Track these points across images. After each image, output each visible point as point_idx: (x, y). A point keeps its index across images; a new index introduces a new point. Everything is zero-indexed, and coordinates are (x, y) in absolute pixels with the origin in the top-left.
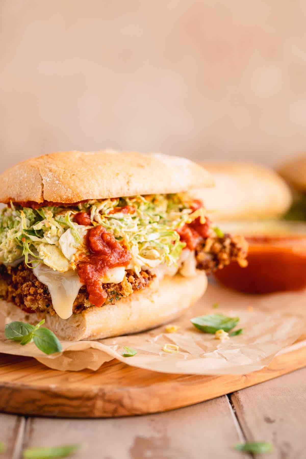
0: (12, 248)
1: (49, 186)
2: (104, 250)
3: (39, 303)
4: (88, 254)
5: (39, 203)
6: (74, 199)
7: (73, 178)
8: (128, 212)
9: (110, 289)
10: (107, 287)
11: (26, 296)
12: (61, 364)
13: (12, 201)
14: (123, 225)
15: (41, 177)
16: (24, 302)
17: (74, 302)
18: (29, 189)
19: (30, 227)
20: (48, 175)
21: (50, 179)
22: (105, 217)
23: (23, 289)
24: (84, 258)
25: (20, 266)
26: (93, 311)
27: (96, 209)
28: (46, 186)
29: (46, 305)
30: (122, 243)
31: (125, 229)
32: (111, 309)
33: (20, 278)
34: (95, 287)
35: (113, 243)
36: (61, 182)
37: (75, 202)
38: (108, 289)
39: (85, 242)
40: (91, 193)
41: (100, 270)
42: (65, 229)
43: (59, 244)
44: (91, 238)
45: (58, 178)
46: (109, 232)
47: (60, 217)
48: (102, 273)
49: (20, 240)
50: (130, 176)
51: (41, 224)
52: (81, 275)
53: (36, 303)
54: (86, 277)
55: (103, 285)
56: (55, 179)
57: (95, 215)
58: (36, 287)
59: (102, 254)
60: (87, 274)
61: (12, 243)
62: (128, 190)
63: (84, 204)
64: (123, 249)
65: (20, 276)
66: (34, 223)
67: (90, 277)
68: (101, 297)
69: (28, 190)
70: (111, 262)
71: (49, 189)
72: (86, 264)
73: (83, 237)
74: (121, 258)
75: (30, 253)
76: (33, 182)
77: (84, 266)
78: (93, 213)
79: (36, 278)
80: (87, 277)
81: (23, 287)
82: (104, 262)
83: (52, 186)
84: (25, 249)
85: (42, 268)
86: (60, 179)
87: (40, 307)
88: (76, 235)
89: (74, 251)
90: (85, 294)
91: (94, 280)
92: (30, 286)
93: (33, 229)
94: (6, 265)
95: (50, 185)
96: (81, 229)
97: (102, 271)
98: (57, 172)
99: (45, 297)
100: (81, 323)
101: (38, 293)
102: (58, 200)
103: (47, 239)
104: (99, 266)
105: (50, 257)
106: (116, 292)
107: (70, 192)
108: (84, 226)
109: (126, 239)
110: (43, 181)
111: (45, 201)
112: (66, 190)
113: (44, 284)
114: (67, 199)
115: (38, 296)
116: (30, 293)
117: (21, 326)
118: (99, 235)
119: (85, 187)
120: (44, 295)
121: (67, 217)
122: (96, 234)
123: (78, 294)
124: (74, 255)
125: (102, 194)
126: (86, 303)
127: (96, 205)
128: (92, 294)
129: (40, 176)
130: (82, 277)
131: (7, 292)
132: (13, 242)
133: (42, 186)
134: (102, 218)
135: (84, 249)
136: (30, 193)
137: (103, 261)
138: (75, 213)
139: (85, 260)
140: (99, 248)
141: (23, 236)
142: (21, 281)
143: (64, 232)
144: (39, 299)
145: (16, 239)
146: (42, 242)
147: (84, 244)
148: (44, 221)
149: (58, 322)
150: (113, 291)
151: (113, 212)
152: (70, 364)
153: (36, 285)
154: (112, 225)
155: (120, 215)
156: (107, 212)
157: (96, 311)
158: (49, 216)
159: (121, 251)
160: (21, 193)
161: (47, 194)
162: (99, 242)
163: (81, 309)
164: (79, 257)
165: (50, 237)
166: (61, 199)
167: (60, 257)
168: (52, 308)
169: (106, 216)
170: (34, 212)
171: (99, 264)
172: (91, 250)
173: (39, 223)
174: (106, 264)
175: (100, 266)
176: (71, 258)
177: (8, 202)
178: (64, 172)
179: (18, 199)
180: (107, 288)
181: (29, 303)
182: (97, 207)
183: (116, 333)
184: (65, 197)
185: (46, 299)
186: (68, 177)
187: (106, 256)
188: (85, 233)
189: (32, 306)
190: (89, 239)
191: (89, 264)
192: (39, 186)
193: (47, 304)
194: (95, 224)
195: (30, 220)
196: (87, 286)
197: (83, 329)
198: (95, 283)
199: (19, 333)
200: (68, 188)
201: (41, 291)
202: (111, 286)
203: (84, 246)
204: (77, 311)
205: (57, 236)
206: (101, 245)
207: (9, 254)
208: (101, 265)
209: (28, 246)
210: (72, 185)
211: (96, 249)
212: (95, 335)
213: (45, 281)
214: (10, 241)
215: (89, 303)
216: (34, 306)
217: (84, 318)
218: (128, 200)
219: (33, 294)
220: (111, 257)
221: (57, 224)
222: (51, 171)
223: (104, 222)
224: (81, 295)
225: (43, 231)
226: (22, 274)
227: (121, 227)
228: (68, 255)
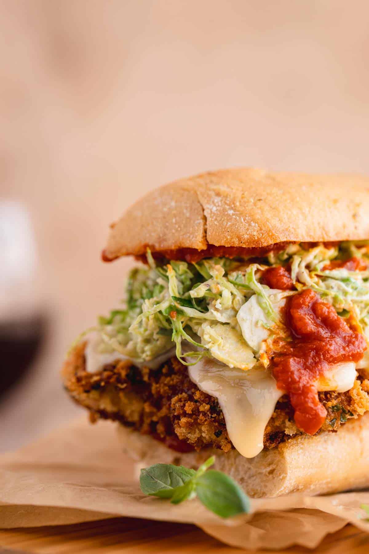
0: (152, 334)
1: (216, 219)
2: (318, 331)
3: (203, 429)
4: (289, 340)
5: (199, 251)
6: (263, 241)
7: (259, 204)
8: (356, 268)
9: (331, 401)
10: (325, 398)
11: (178, 418)
12: (247, 537)
13: (150, 249)
14: (349, 289)
15: (201, 205)
16: (174, 430)
17: (267, 426)
18: (179, 227)
19: (183, 294)
20: (213, 202)
21: (218, 208)
22: (318, 276)
23: (172, 406)
24: (283, 347)
25: (166, 367)
26: (299, 445)
27: (301, 262)
28: (212, 220)
29: (215, 434)
30: (348, 321)
31: (352, 296)
32: (329, 442)
33: (167, 388)
34: (305, 397)
35: (334, 319)
36: (238, 211)
37: (265, 244)
38: (326, 402)
39: (283, 320)
40: (292, 230)
41: (313, 367)
42: (247, 296)
43: (237, 323)
44: (295, 311)
45: (233, 206)
46: (325, 302)
47: (238, 276)
48: (316, 372)
49: (167, 315)
50: (358, 205)
51: (204, 287)
52: (280, 374)
53: (197, 430)
54: (288, 379)
55: (319, 393)
56: (227, 207)
57: (299, 271)
58: (196, 401)
59: (315, 339)
60: (290, 373)
61: (151, 322)
62: (356, 228)
63: (278, 253)
64: (351, 332)
65: (165, 385)
66: (189, 288)
67: (295, 379)
68: (317, 415)
69: (179, 229)
70: (332, 353)
71: (217, 224)
72: (287, 357)
73: (279, 309)
74: (348, 346)
75: (186, 338)
76: (188, 215)
77: (284, 360)
78: (295, 268)
79: (195, 386)
80: (290, 380)
81: (172, 403)
82: (319, 353)
83: (223, 219)
84: (176, 331)
85: (207, 367)
86: (237, 206)
87: (205, 437)
88: (267, 305)
89: (264, 334)
90: (287, 410)
91: (304, 384)
92: (185, 401)
93: (190, 296)
94: (139, 366)
95: (219, 217)
96: (275, 295)
97: (316, 368)
98: (230, 196)
99: (213, 419)
100: (277, 466)
101: (199, 412)
102: (234, 242)
103: (215, 313)
104: (310, 361)
105: (222, 346)
106: (341, 407)
107: (256, 228)
108: (280, 291)
109: (355, 315)
110: (205, 212)
111: (211, 247)
112: (247, 225)
113: (210, 394)
114: (251, 240)
115: (201, 416)
116: (186, 412)
117: (170, 471)
118: (309, 306)
119: (281, 220)
120: (212, 414)
121: (250, 274)
122: (304, 303)
123: (274, 412)
124: (265, 341)
125: (312, 234)
126: (288, 428)
127: (300, 255)
128: (300, 409)
129: (199, 204)
130: (281, 378)
131: (142, 415)
132: (154, 322)
133: (204, 221)
134: (311, 277)
135: (282, 331)
136: (182, 233)
137: (318, 351)
138: (263, 268)
139: (285, 350)
140: (309, 329)
141: (171, 308)
142: (168, 393)
143: (245, 301)
144: (202, 421)
145: (159, 315)
146: (205, 320)
147: (280, 322)
148: (209, 282)
149: (234, 466)
150: (336, 406)
151: (330, 268)
152: (262, 538)
153: (195, 398)
154: (330, 289)
155: (342, 272)
156: (320, 266)
157: (303, 444)
158: (217, 273)
159: (347, 335)
160: (165, 234)
161: (214, 232)
162: (308, 317)
163: (278, 441)
164: (273, 345)
165: (221, 309)
166: (239, 241)
167: (239, 345)
168: (227, 439)
169: (319, 273)
170: (191, 267)
171: (310, 356)
172: (294, 333)
173: (199, 285)
174: (322, 357)
175: (312, 361)
176: (259, 347)
177: (141, 253)
178: (243, 196)
179: (160, 246)
180: (324, 400)
181: (184, 431)
182: (301, 258)
183: (336, 485)
184: (246, 236)
185: (215, 421)
186: (251, 204)
187: (321, 342)
188: (283, 303)
189: (189, 436)
190: (289, 312)
191: (292, 357)
192: (198, 221)
193: (217, 431)
194: (299, 287)
195: (183, 283)
196: (291, 396)
197: (281, 477)
198: (306, 390)
199: (166, 484)
200: (252, 221)
201: (205, 407)
202: (333, 396)
203: (281, 325)
204: (271, 443)
205: (233, 308)
206: (312, 323)
207: (146, 345)
208: (314, 358)
209: (180, 327)
210: (258, 216)
211: (304, 331)
212: (302, 489)
213: (214, 389)
214: (148, 318)
215: (294, 428)
216: (192, 436)
217: (283, 457)
218: (353, 249)
219: (190, 414)
220: (331, 345)
221: (231, 286)
222: (218, 194)
223: (317, 284)
224: (279, 413)
225: (207, 301)
226: (169, 381)
227: (345, 293)
228: (253, 342)
